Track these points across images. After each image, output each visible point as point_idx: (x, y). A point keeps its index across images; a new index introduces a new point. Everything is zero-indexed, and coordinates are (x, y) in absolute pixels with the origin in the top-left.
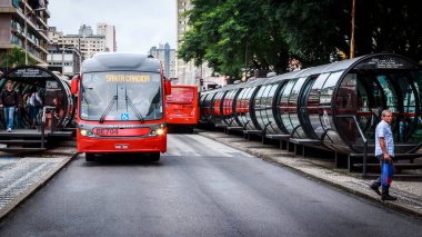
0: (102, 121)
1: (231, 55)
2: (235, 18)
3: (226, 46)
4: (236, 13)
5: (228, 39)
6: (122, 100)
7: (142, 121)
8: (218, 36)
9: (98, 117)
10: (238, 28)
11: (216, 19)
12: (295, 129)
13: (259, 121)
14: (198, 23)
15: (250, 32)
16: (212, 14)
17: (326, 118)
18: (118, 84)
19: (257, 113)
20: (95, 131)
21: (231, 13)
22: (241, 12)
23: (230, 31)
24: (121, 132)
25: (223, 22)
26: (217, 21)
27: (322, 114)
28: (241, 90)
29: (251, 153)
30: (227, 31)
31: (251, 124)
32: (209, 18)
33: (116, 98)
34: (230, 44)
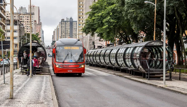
0: (63, 63)
1: (108, 33)
2: (110, 16)
3: (106, 29)
4: (111, 14)
5: (107, 26)
6: (70, 55)
7: (76, 63)
8: (102, 24)
9: (62, 61)
10: (112, 21)
11: (101, 16)
12: (131, 66)
13: (119, 62)
14: (93, 18)
15: (117, 22)
16: (100, 14)
17: (138, 61)
18: (68, 50)
19: (118, 60)
20: (61, 66)
21: (109, 14)
22: (113, 13)
23: (108, 22)
24: (70, 66)
25: (105, 18)
26: (102, 17)
27: (137, 60)
28: (112, 50)
29: (115, 75)
30: (107, 22)
31: (116, 64)
32: (98, 16)
33: (68, 55)
34: (108, 28)
